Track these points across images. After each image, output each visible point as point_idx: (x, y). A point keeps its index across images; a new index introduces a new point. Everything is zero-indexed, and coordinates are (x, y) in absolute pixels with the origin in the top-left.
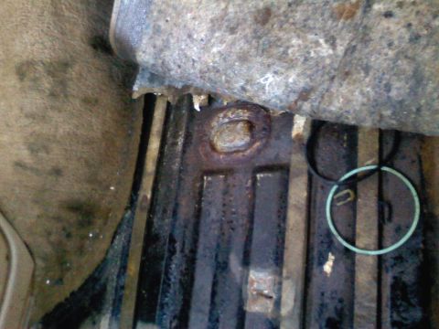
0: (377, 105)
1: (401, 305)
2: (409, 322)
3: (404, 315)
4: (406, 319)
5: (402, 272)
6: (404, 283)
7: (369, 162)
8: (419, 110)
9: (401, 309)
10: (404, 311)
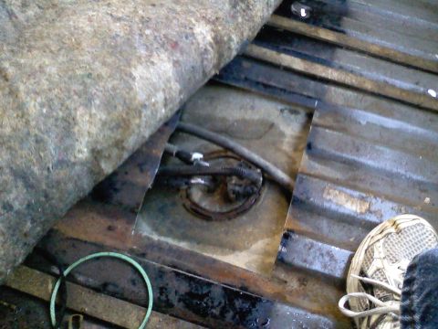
0: (14, 231)
1: (206, 303)
2: (223, 301)
3: (216, 303)
4: (220, 303)
5: (176, 292)
6: (187, 294)
7: (50, 286)
8: (46, 196)
9: (210, 304)
10: (212, 302)
